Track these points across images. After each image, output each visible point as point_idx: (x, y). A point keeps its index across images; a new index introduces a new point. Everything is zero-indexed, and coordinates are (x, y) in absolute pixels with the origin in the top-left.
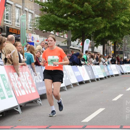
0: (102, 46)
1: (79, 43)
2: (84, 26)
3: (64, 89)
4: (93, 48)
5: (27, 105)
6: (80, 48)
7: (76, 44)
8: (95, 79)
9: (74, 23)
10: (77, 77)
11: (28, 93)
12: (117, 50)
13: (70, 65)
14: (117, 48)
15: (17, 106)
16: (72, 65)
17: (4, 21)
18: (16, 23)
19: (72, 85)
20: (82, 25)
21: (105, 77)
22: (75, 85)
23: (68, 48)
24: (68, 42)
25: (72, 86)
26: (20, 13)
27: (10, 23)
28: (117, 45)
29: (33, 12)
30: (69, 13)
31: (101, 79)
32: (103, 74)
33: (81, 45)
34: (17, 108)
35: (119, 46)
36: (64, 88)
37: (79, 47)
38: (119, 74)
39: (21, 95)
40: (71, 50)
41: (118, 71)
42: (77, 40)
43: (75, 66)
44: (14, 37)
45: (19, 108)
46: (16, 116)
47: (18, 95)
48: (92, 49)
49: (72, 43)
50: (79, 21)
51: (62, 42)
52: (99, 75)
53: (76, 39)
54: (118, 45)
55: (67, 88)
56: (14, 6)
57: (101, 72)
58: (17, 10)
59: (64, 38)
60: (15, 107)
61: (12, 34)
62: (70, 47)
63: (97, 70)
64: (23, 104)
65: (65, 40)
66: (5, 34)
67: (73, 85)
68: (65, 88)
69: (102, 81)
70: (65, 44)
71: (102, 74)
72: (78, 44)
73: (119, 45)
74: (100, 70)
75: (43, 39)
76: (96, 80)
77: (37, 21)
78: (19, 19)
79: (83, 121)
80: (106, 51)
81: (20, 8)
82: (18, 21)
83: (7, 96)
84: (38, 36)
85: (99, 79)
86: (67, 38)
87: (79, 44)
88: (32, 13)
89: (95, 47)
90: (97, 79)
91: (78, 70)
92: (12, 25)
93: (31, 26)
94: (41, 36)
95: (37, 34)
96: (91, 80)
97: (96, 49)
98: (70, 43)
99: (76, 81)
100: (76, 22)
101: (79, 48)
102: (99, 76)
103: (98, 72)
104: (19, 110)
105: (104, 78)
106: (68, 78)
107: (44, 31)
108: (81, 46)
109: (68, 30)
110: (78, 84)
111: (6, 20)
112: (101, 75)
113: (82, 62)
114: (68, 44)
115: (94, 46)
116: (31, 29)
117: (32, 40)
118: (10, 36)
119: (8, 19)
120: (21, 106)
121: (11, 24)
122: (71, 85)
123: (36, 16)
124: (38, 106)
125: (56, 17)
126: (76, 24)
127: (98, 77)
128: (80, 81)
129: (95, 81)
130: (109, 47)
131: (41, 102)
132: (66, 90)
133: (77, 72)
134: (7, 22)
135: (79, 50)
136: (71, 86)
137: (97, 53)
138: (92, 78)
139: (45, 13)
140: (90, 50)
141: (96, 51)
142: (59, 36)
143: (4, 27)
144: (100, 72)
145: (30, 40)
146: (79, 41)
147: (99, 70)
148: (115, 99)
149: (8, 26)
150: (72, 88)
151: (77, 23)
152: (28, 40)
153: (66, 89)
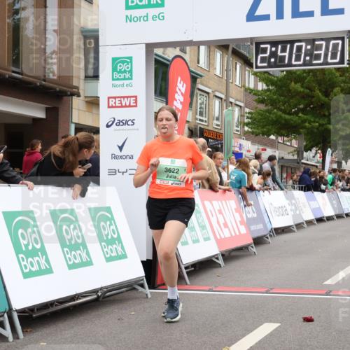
1: (316, 154)
2: (325, 127)
5: (233, 254)
6: (318, 162)
7: (311, 157)
8: (342, 214)
9: (309, 123)
10: (313, 211)
13: (302, 190)
15: (217, 255)
17: (196, 119)
18: (215, 122)
19: (305, 223)
20: (322, 125)
22: (309, 223)
23: (298, 163)
24: (299, 153)
25: (305, 225)
26: (221, 106)
27: (206, 121)
29: (242, 104)
30: (302, 106)
33: (320, 157)
34: (217, 259)
36: (291, 228)
39: (223, 237)
40: (304, 166)
42: (314, 150)
43: (310, 193)
45: (220, 257)
46: (216, 271)
47: (219, 238)
49: (305, 153)
50: (317, 120)
51: (289, 153)
53: (312, 147)
55: (297, 228)
56: (211, 95)
58: (217, 102)
59: (291, 146)
60: (214, 256)
62: (302, 161)
63: (347, 199)
64: (226, 252)
65: (293, 149)
68: (293, 228)
70: (293, 155)
72: (314, 157)
75: (256, 147)
76: (345, 216)
77: (248, 118)
79: (326, 283)
81: (221, 99)
82: (217, 119)
83: (201, 239)
84: (250, 143)
86: (296, 146)
87: (316, 156)
88: (241, 107)
90: (347, 215)
91: (314, 199)
92: (208, 126)
93: (238, 126)
94: (253, 142)
95: (247, 139)
96: (336, 215)
98: (302, 154)
99: (311, 217)
100: (312, 120)
101: (316, 163)
104: (221, 261)
106: (298, 212)
108: (321, 160)
109: (299, 134)
110: (316, 222)
111: (198, 117)
113: (323, 187)
114: (298, 157)
116: (237, 131)
117: (240, 149)
119: (203, 116)
120: (223, 255)
121: (206, 124)
123: (247, 110)
124: (250, 255)
125: (280, 113)
126: (313, 124)
128: (319, 216)
129: (343, 217)
131: (254, 250)
132: (294, 231)
133: (313, 202)
134: (200, 120)
136: (303, 225)
138: (337, 212)
139: (262, 107)
142: (283, 143)
143: (196, 129)
145: (237, 149)
146: (316, 151)
149: (202, 127)
150: (305, 228)
151: (314, 122)
153: (295, 229)
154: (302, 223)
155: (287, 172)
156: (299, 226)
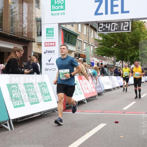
1: (120, 63)
2: (123, 52)
5: (90, 99)
7: (118, 64)
10: (119, 83)
11: (90, 92)
17: (77, 50)
18: (84, 51)
22: (118, 87)
25: (116, 88)
26: (86, 46)
27: (81, 51)
29: (94, 45)
34: (84, 101)
36: (111, 89)
39: (87, 93)
42: (119, 62)
43: (118, 77)
44: (82, 59)
45: (86, 100)
46: (84, 105)
47: (85, 93)
51: (111, 63)
56: (83, 42)
58: (85, 44)
59: (111, 60)
60: (83, 100)
61: (81, 57)
62: (115, 65)
64: (88, 98)
66: (78, 58)
72: (120, 64)
75: (99, 60)
77: (96, 50)
78: (85, 49)
79: (123, 109)
81: (86, 43)
82: (85, 50)
83: (78, 93)
84: (96, 59)
86: (113, 60)
88: (93, 46)
89: (130, 65)
92: (81, 53)
93: (92, 53)
94: (98, 59)
95: (96, 58)
98: (115, 63)
99: (118, 85)
104: (86, 102)
106: (114, 84)
107: (100, 56)
108: (122, 65)
109: (114, 55)
110: (120, 87)
111: (78, 50)
116: (92, 55)
117: (93, 61)
118: (80, 59)
120: (87, 99)
123: (96, 47)
124: (96, 99)
125: (107, 48)
129: (130, 85)
131: (98, 97)
135: (120, 67)
139: (101, 46)
142: (109, 59)
143: (77, 54)
145: (92, 61)
149: (79, 53)
152: (90, 61)
153: (113, 90)
155: (110, 69)
156: (114, 89)
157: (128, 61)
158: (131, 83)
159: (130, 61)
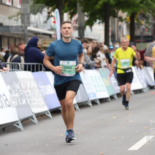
0: (103, 23)
3: (15, 127)
4: (81, 30)
8: (87, 102)
12: (137, 33)
13: (29, 70)
14: (139, 28)
16: (33, 71)
19: (35, 117)
21: (112, 97)
25: (35, 120)
28: (137, 20)
31: (102, 101)
32: (105, 89)
33: (54, 22)
35: (141, 24)
36: (15, 125)
37: (50, 28)
38: (143, 89)
41: (142, 81)
48: (79, 33)
52: (97, 91)
54: (140, 22)
57: (102, 86)
63: (93, 80)
67: (37, 117)
68: (18, 124)
69: (105, 105)
71: (104, 91)
73: (143, 20)
74: (100, 80)
76: (90, 104)
80: (113, 36)
85: (98, 102)
87: (49, 21)
89: (88, 27)
90: (94, 103)
96: (78, 104)
97: (88, 33)
101: (49, 30)
102: (97, 93)
103: (95, 86)
105: (108, 98)
110: (50, 115)
112: (101, 91)
115: (83, 25)
122: (33, 118)
127: (95, 96)
129: (88, 106)
130: (120, 27)
132: (20, 130)
135: (50, 35)
136: (32, 120)
137: (91, 40)
138: (80, 99)
140: (76, 34)
141: (90, 37)
144: (99, 86)
146: (49, 13)
147: (96, 80)
148: (136, 147)
150: (35, 124)
153: (21, 126)
154: (31, 117)
155: (8, 44)
156: (26, 122)
157: (79, 8)
158: (92, 98)
159: (84, 11)
